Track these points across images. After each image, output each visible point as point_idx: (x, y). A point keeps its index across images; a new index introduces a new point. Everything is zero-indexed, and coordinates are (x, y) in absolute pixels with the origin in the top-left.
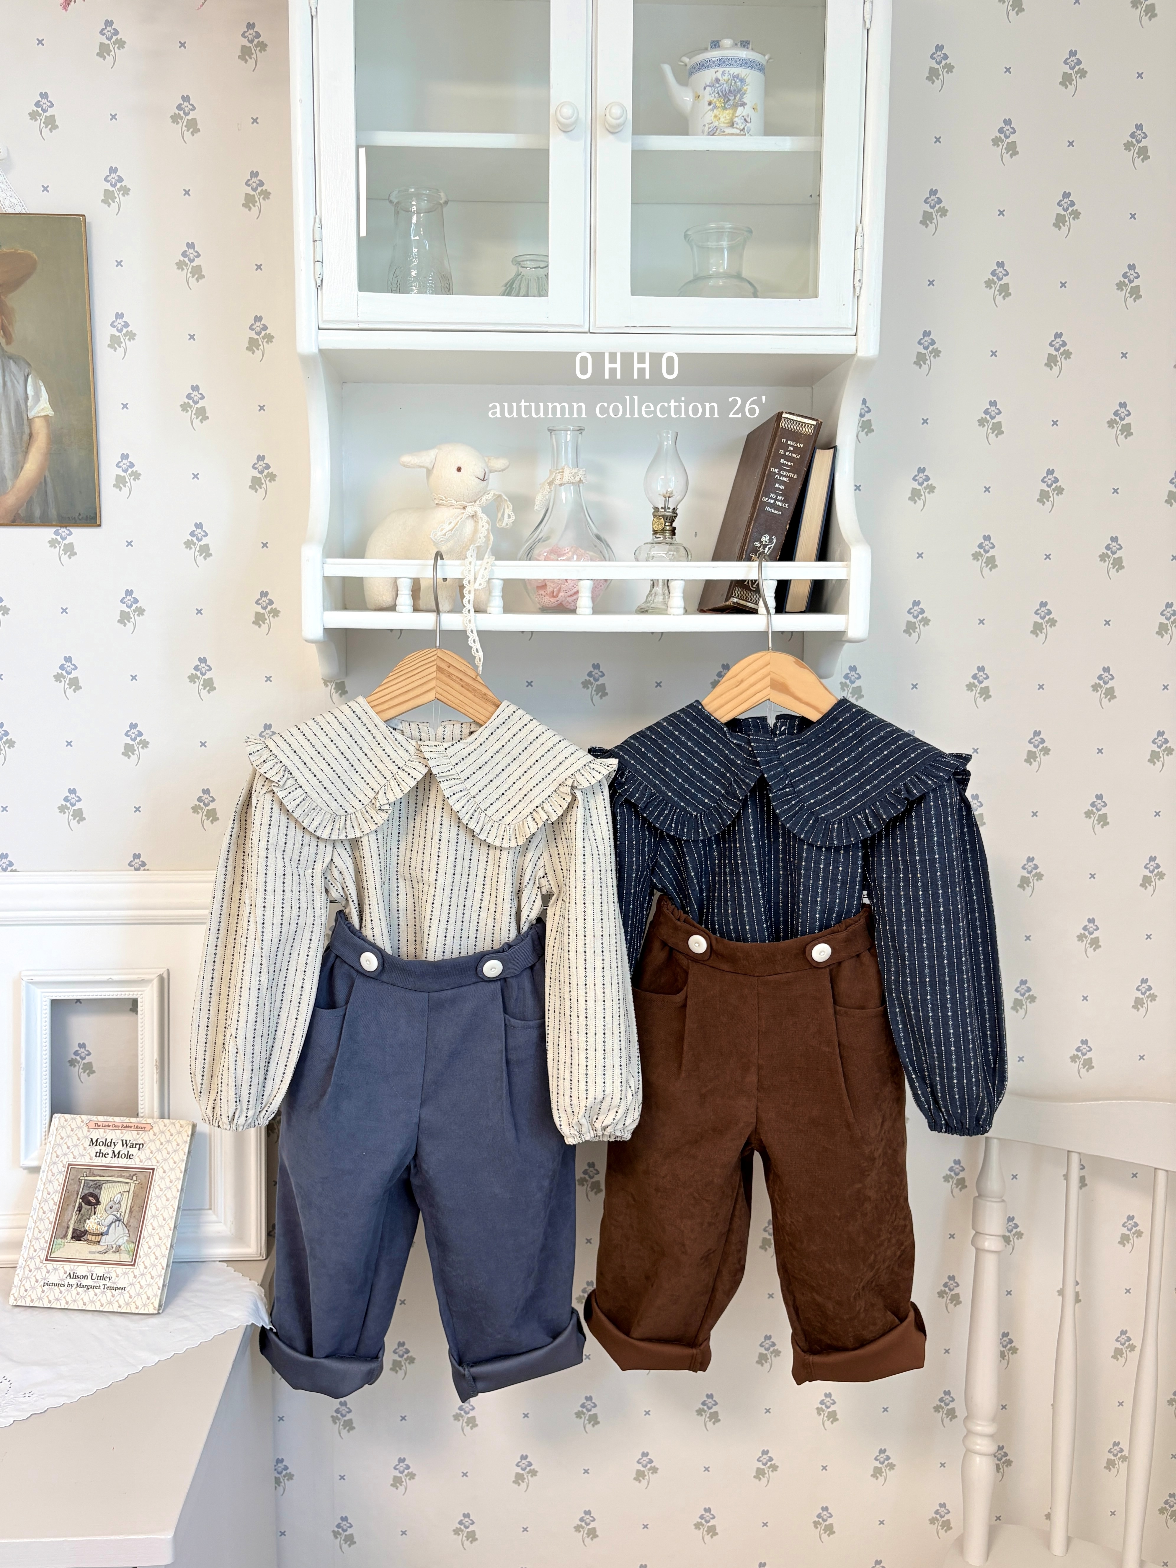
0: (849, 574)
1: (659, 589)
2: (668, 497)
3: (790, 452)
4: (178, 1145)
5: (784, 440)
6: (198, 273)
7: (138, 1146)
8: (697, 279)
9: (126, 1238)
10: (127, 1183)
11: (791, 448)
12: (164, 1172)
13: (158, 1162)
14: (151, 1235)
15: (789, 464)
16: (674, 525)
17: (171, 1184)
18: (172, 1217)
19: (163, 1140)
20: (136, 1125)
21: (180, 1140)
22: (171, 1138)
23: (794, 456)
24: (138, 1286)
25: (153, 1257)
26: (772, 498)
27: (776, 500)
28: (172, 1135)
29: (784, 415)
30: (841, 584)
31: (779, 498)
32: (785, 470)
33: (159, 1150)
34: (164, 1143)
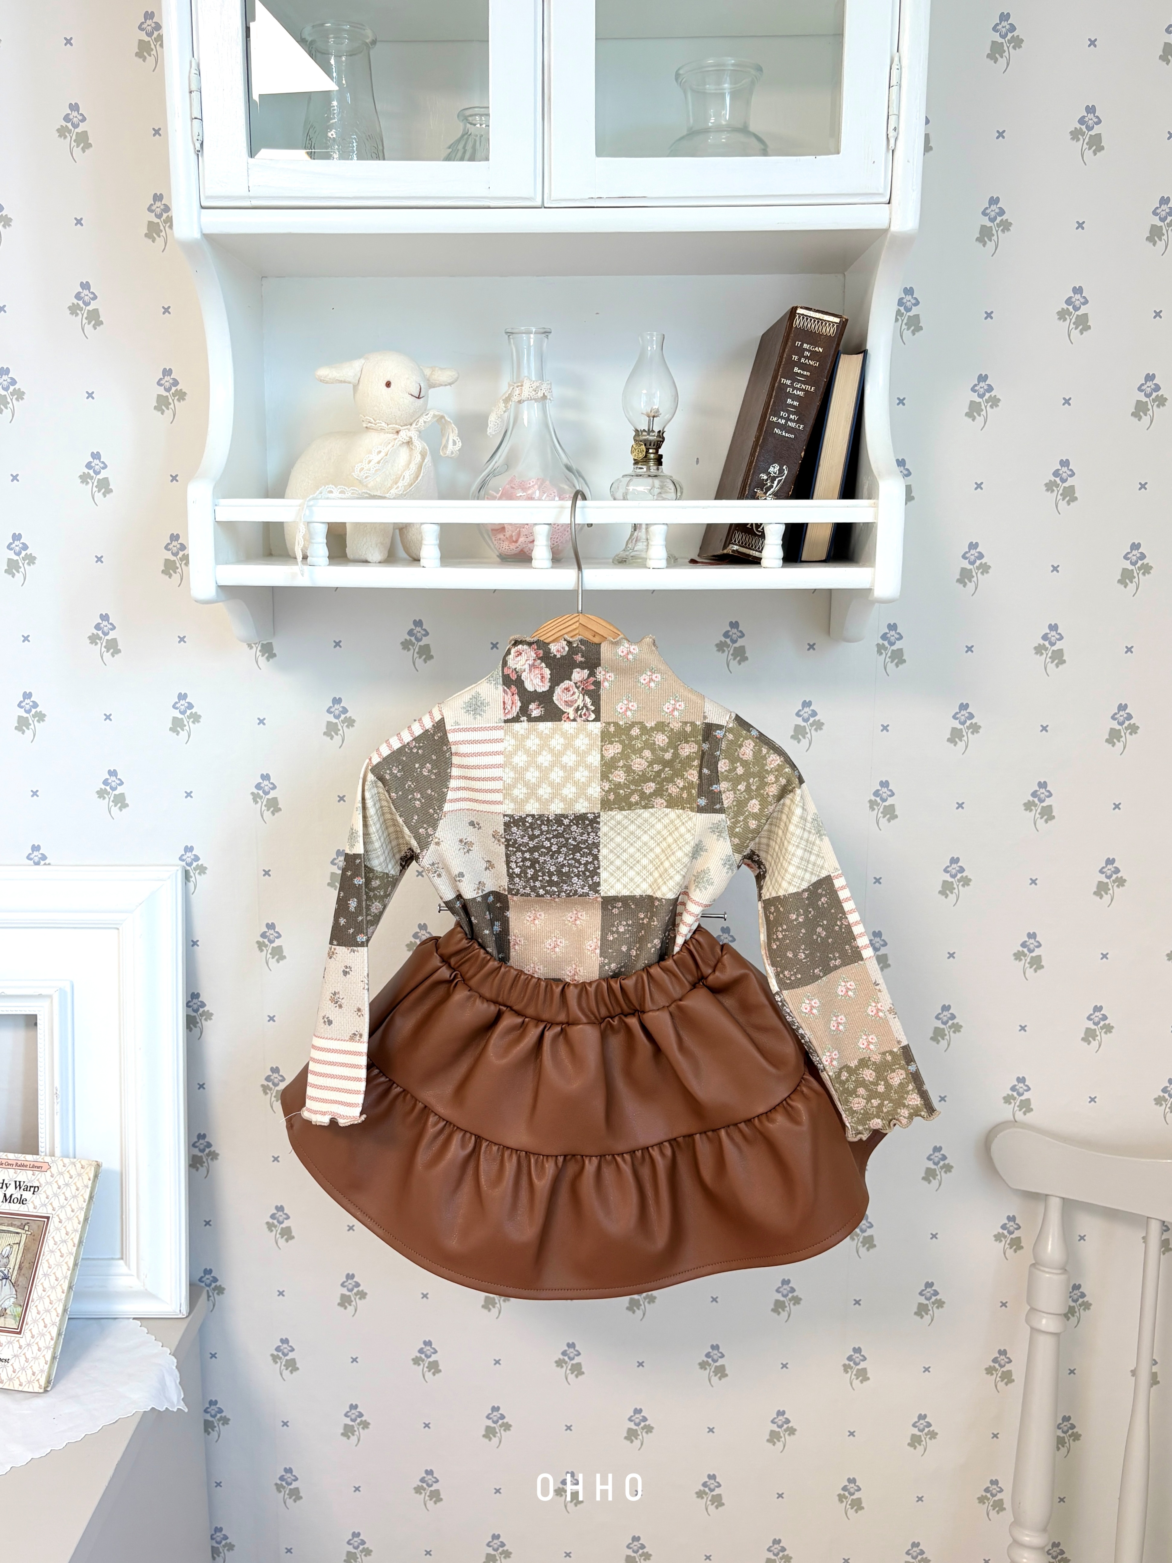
0: (876, 516)
1: (642, 534)
2: (652, 416)
3: (807, 358)
4: (77, 1189)
5: (798, 343)
6: (83, 141)
7: (32, 1189)
8: (692, 133)
9: (13, 1300)
10: (18, 1233)
11: (807, 354)
12: (60, 1222)
13: (54, 1210)
14: (41, 1298)
15: (805, 373)
16: (660, 453)
17: (67, 1237)
18: (65, 1277)
19: (61, 1183)
20: (32, 1163)
21: (80, 1184)
22: (71, 1180)
23: (811, 363)
24: (23, 1359)
25: (41, 1324)
26: (782, 418)
27: (788, 419)
28: (71, 1177)
29: (799, 311)
30: (869, 528)
31: (791, 417)
32: (799, 381)
33: (56, 1195)
34: (62, 1187)
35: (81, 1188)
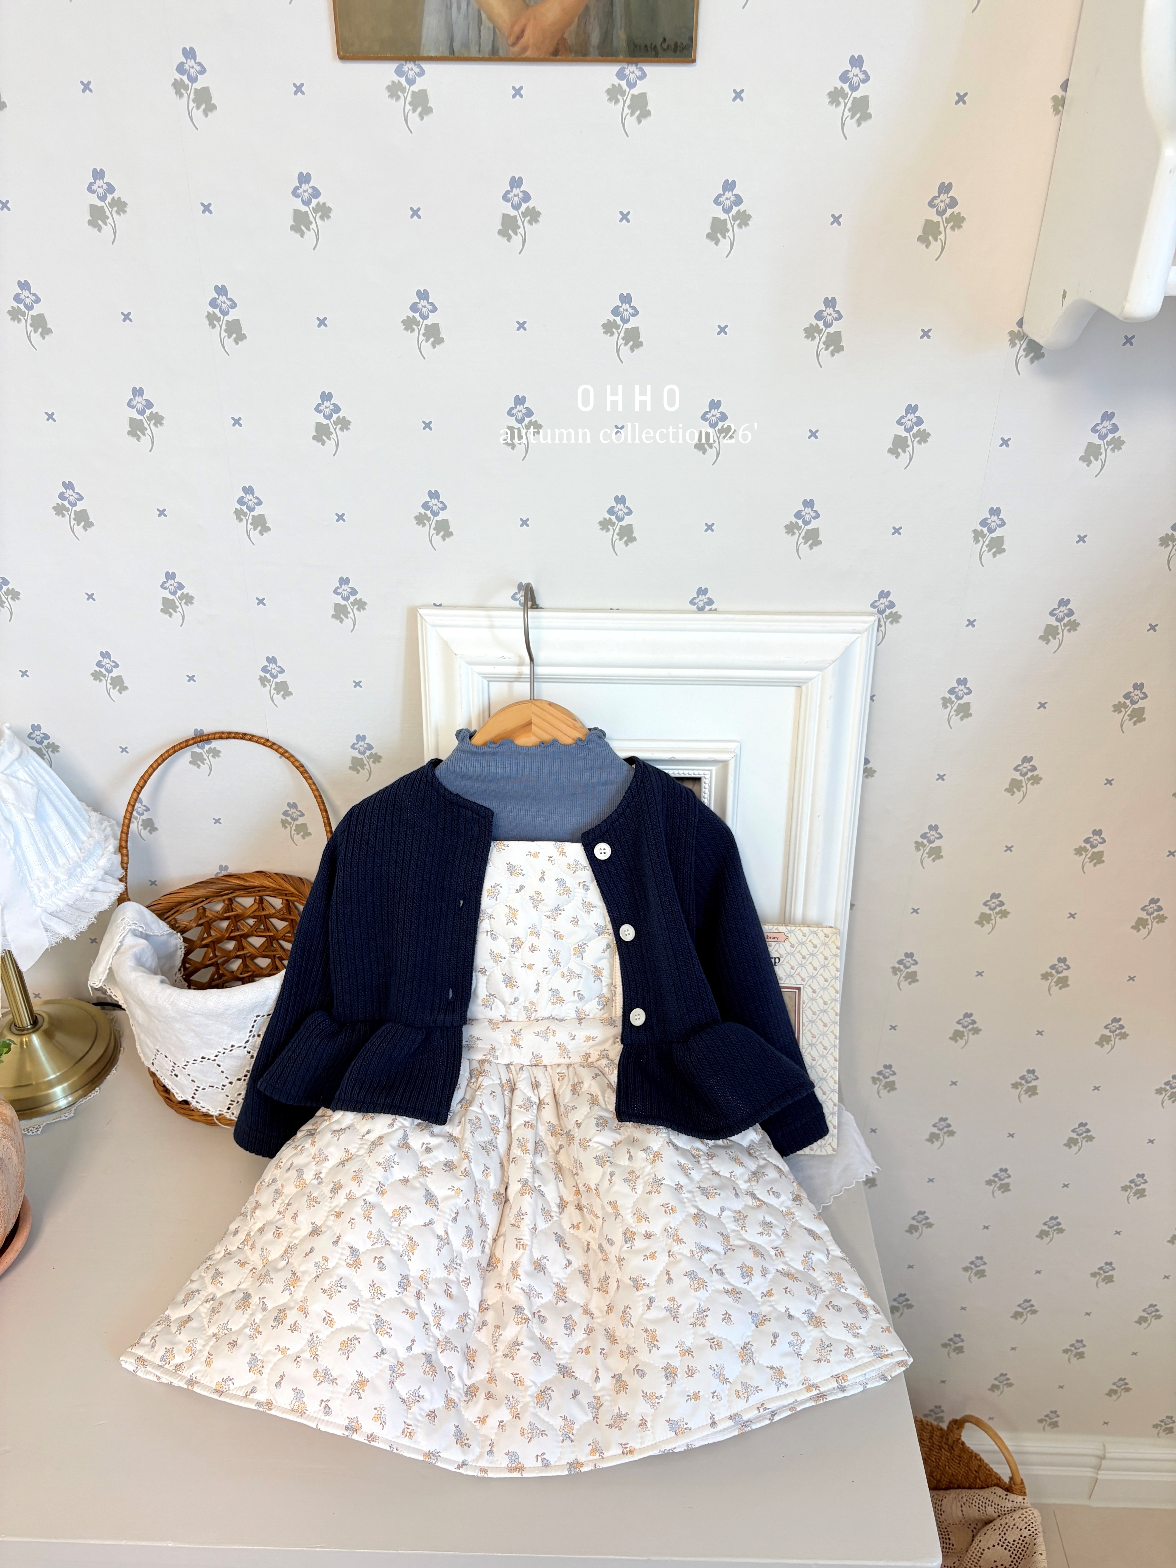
4: (826, 959)
12: (814, 992)
13: (803, 980)
17: (826, 1007)
18: (835, 1046)
19: (805, 952)
21: (827, 953)
22: (815, 950)
33: (801, 965)
34: (807, 957)
35: (829, 958)
